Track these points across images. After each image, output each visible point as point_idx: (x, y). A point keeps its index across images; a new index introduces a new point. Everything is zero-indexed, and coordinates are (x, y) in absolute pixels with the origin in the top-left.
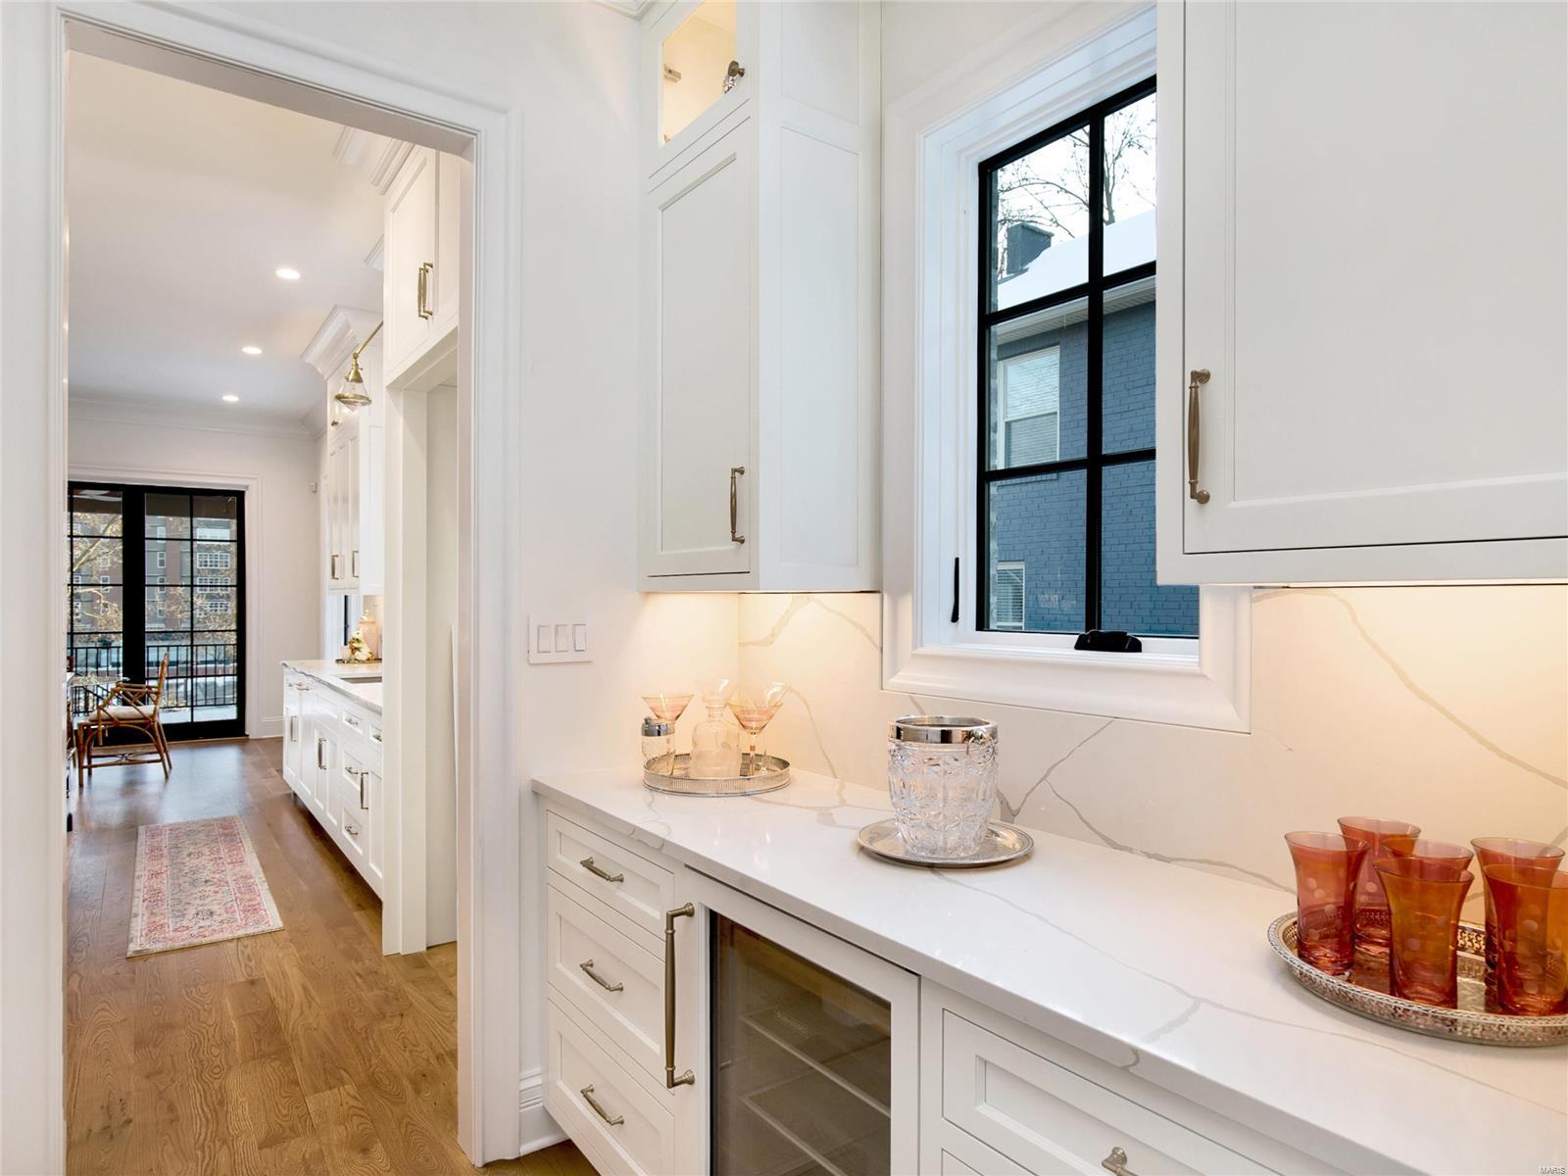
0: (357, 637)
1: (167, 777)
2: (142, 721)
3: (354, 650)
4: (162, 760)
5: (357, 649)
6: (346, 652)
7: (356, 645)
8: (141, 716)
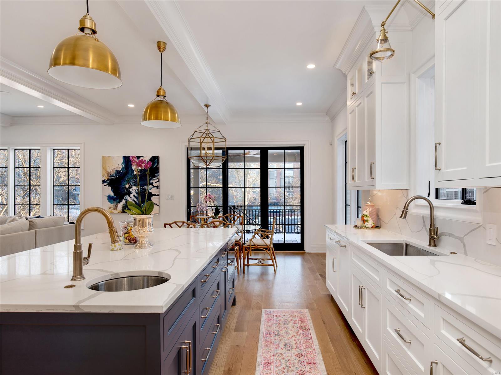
0: (366, 214)
1: (275, 273)
2: (266, 247)
3: (364, 221)
4: (273, 265)
5: (366, 221)
6: (359, 223)
7: (365, 218)
8: (266, 245)
